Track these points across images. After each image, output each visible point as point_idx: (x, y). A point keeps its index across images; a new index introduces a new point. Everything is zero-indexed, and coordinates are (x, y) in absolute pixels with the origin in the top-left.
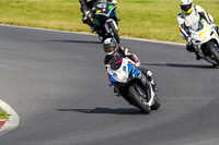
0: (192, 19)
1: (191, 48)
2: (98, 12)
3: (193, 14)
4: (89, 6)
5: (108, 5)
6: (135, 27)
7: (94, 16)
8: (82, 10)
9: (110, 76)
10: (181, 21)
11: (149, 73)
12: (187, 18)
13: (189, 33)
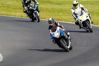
0: (78, 10)
1: (77, 23)
2: (30, 8)
3: (78, 8)
4: (27, 5)
5: (35, 5)
6: (55, 16)
7: (29, 9)
8: (23, 7)
9: (51, 35)
10: (73, 11)
11: (68, 34)
12: (76, 10)
13: (77, 17)
